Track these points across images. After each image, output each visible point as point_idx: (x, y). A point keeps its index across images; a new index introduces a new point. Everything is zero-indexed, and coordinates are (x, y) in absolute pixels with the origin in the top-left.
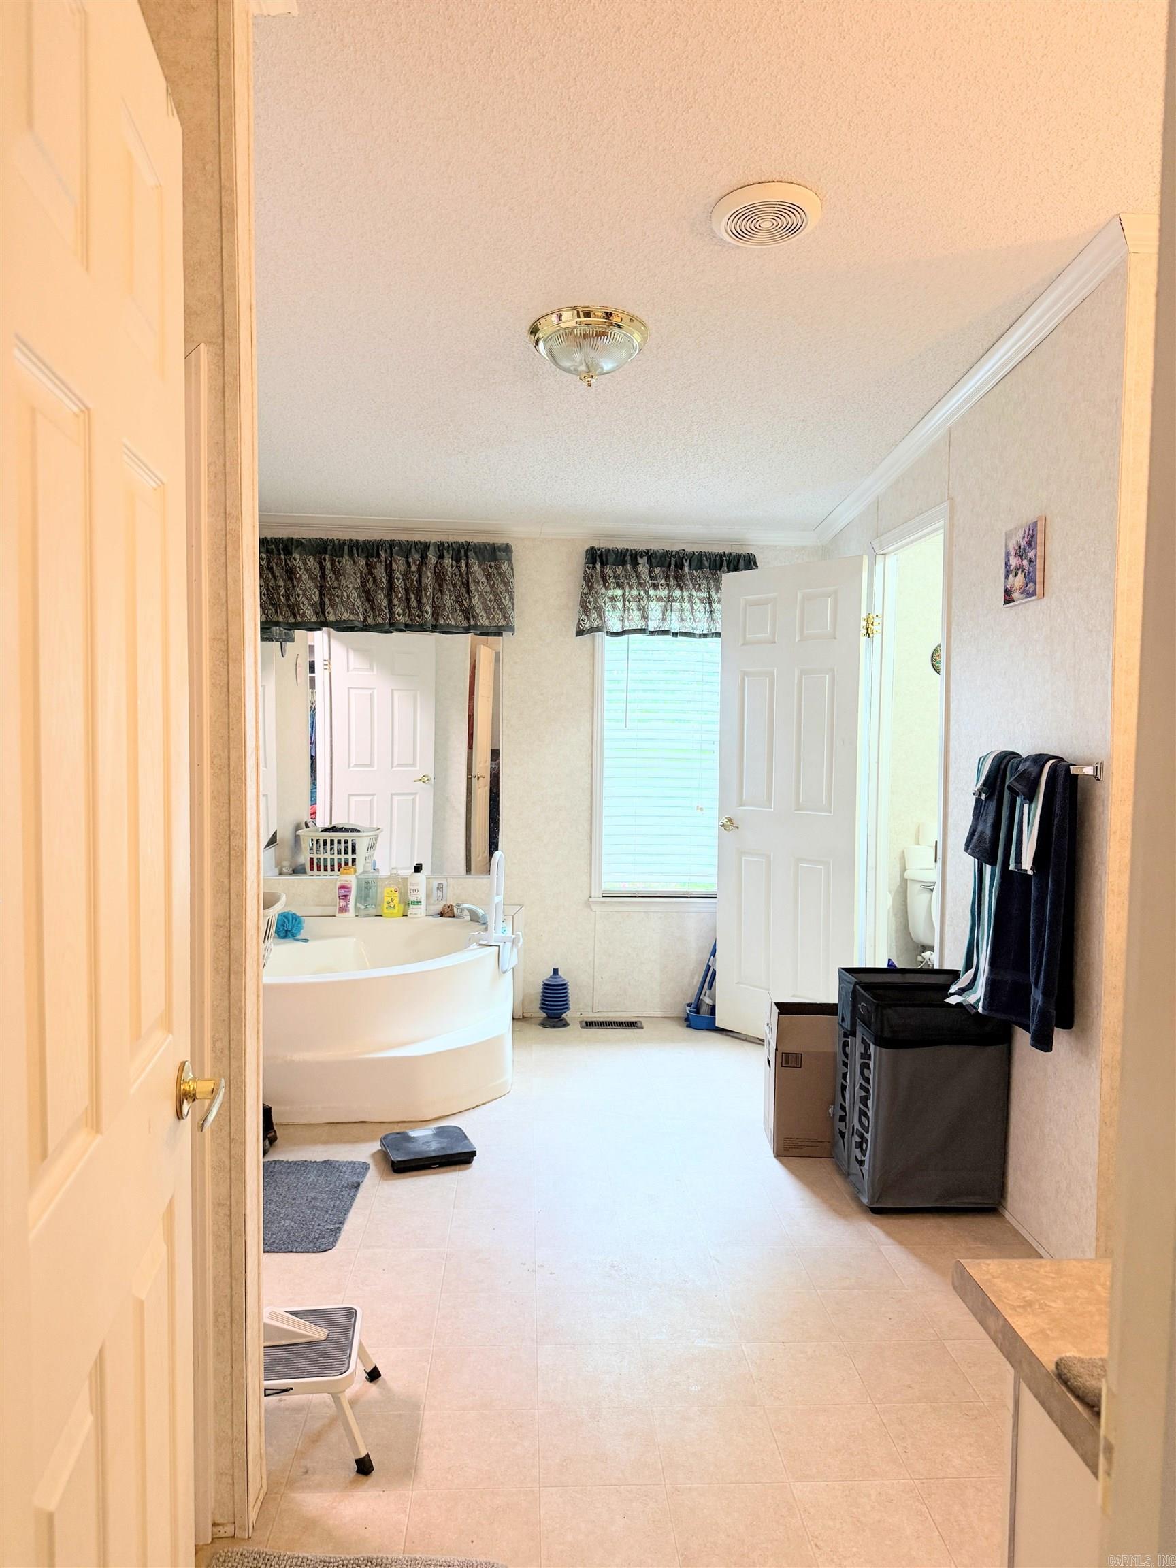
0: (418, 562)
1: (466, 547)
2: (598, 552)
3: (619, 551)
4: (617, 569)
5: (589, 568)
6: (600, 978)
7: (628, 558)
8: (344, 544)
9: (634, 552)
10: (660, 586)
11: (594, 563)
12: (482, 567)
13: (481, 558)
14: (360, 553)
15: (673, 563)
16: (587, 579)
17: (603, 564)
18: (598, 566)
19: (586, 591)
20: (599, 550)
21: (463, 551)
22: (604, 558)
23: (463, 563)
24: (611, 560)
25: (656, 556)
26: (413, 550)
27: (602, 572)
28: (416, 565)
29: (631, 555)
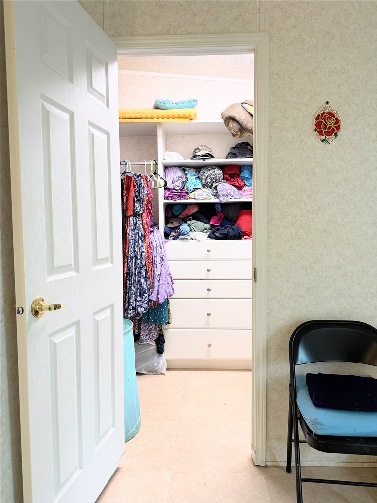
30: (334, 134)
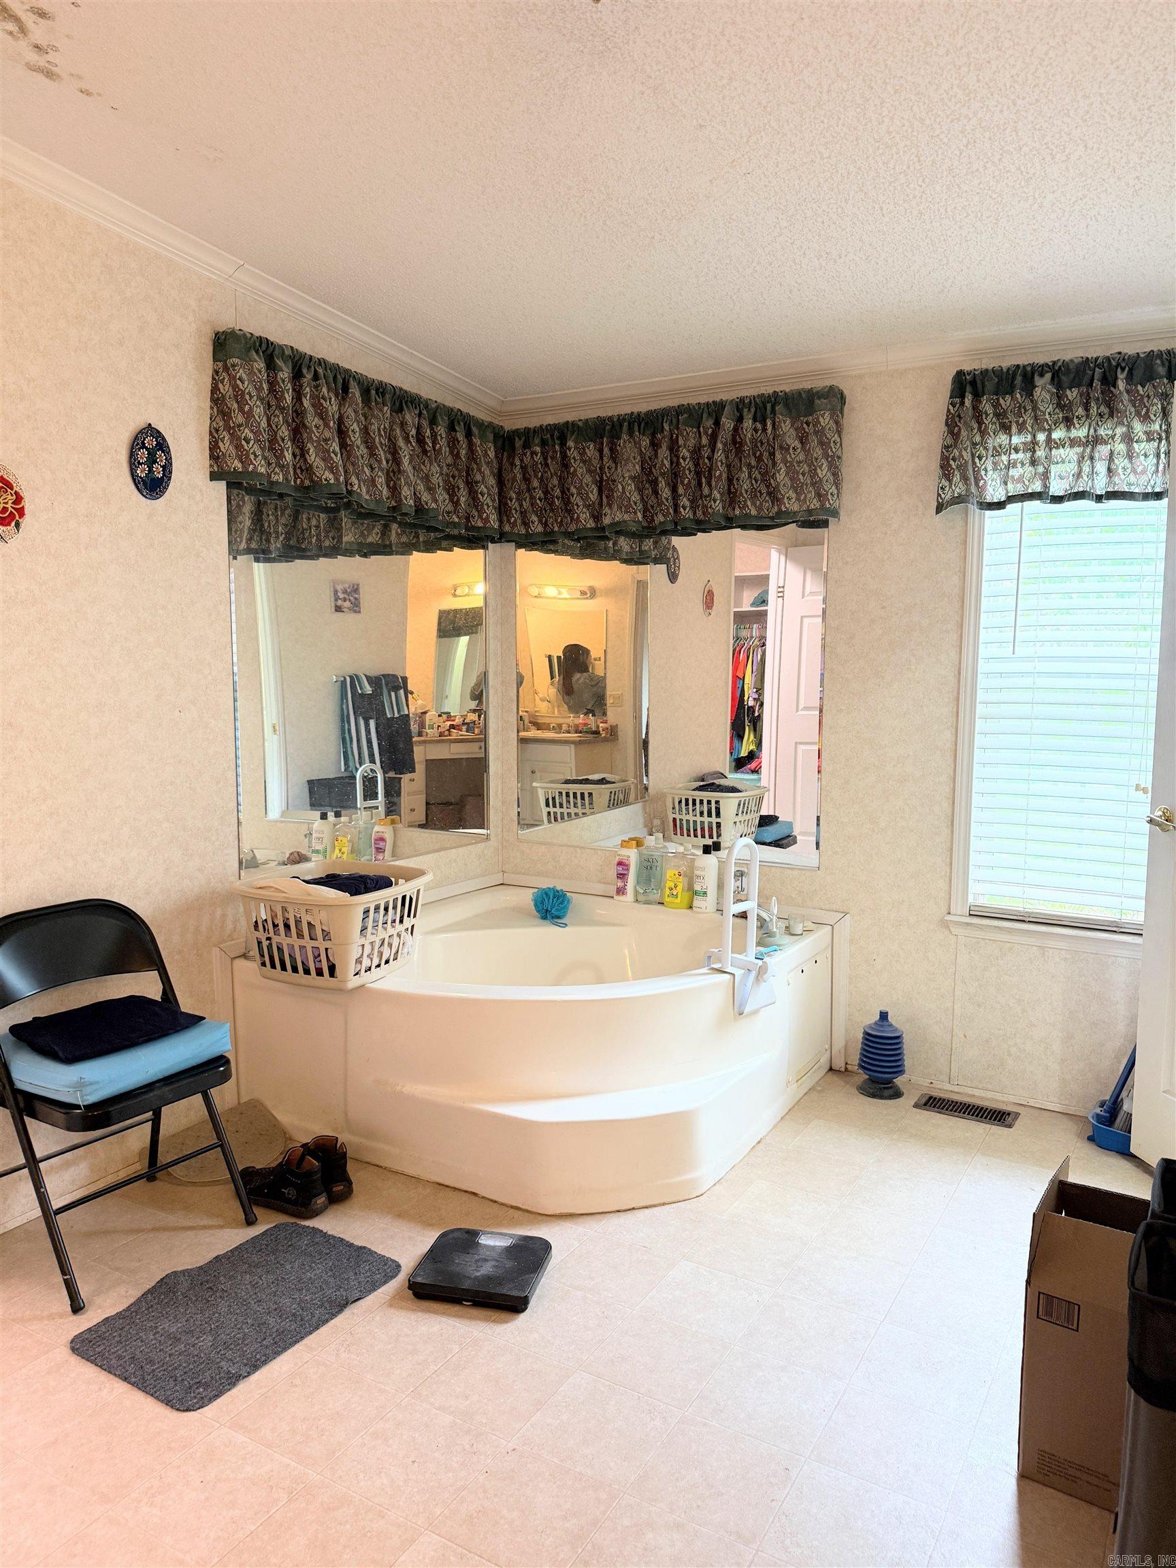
0: (710, 431)
1: (773, 399)
2: (968, 378)
3: (1005, 370)
4: (1002, 401)
5: (953, 405)
6: (962, 1036)
7: (1019, 379)
8: (624, 420)
9: (1029, 369)
10: (1075, 421)
11: (962, 397)
12: (796, 425)
13: (794, 414)
14: (642, 430)
15: (1097, 376)
16: (952, 425)
17: (977, 396)
18: (968, 401)
19: (949, 441)
20: (969, 374)
21: (769, 406)
22: (979, 386)
23: (769, 423)
24: (989, 386)
25: (1068, 369)
26: (705, 415)
27: (975, 408)
28: (707, 436)
29: (1025, 375)
30: (13, 524)
